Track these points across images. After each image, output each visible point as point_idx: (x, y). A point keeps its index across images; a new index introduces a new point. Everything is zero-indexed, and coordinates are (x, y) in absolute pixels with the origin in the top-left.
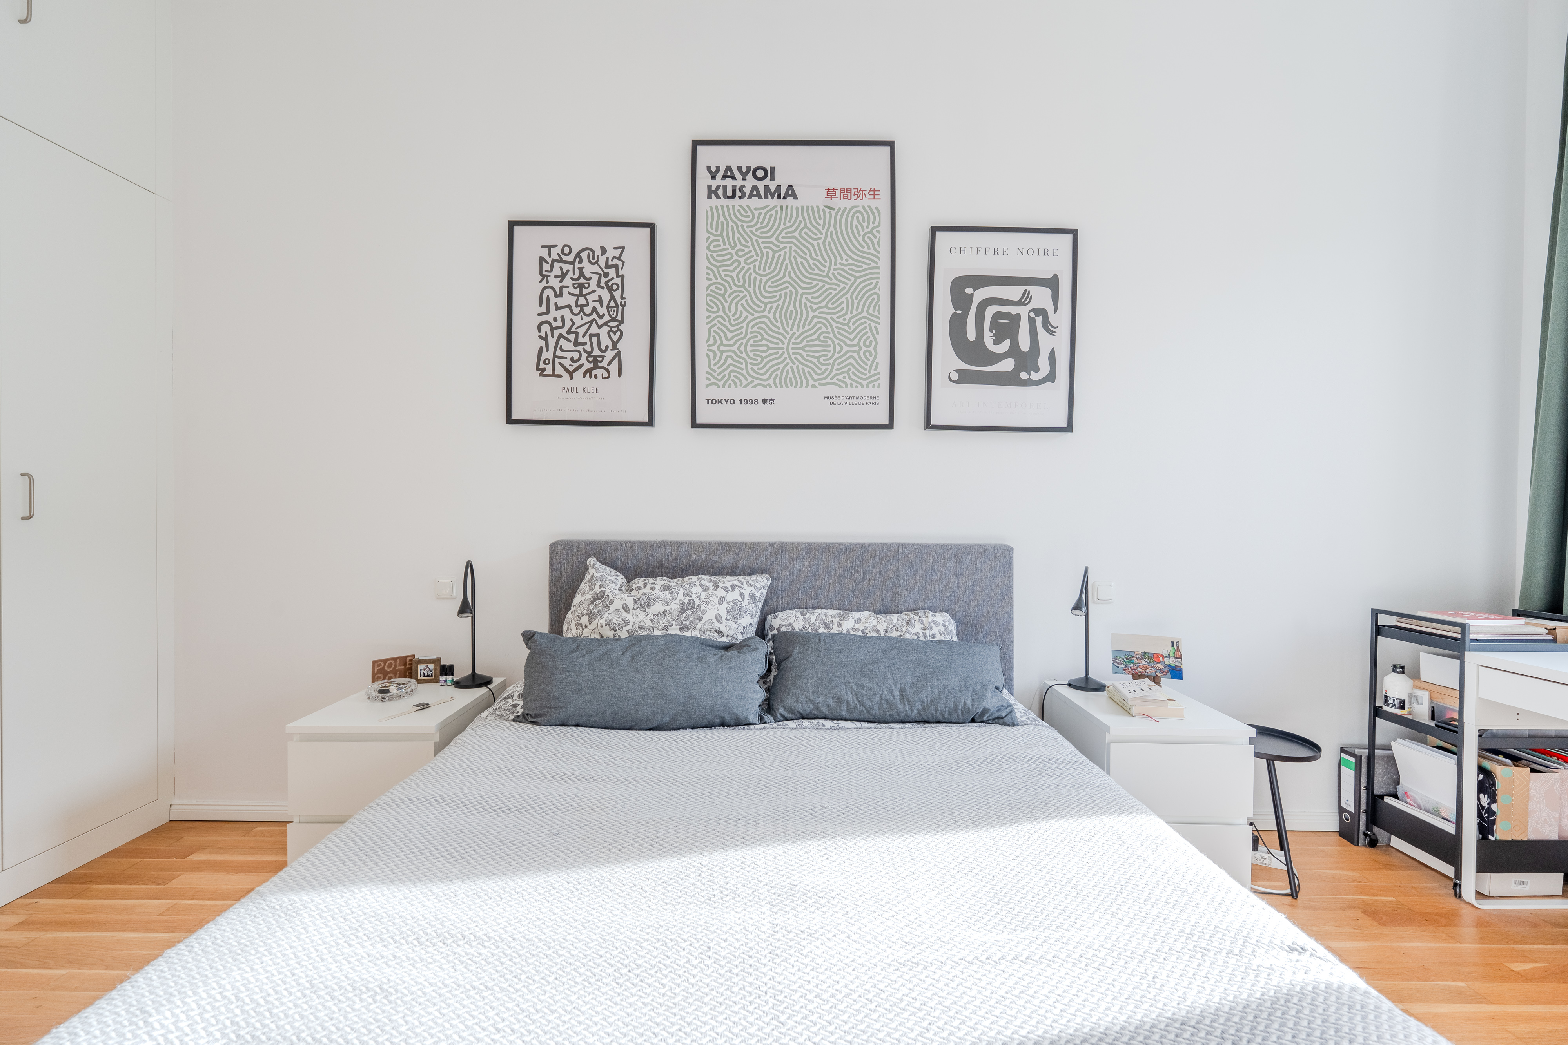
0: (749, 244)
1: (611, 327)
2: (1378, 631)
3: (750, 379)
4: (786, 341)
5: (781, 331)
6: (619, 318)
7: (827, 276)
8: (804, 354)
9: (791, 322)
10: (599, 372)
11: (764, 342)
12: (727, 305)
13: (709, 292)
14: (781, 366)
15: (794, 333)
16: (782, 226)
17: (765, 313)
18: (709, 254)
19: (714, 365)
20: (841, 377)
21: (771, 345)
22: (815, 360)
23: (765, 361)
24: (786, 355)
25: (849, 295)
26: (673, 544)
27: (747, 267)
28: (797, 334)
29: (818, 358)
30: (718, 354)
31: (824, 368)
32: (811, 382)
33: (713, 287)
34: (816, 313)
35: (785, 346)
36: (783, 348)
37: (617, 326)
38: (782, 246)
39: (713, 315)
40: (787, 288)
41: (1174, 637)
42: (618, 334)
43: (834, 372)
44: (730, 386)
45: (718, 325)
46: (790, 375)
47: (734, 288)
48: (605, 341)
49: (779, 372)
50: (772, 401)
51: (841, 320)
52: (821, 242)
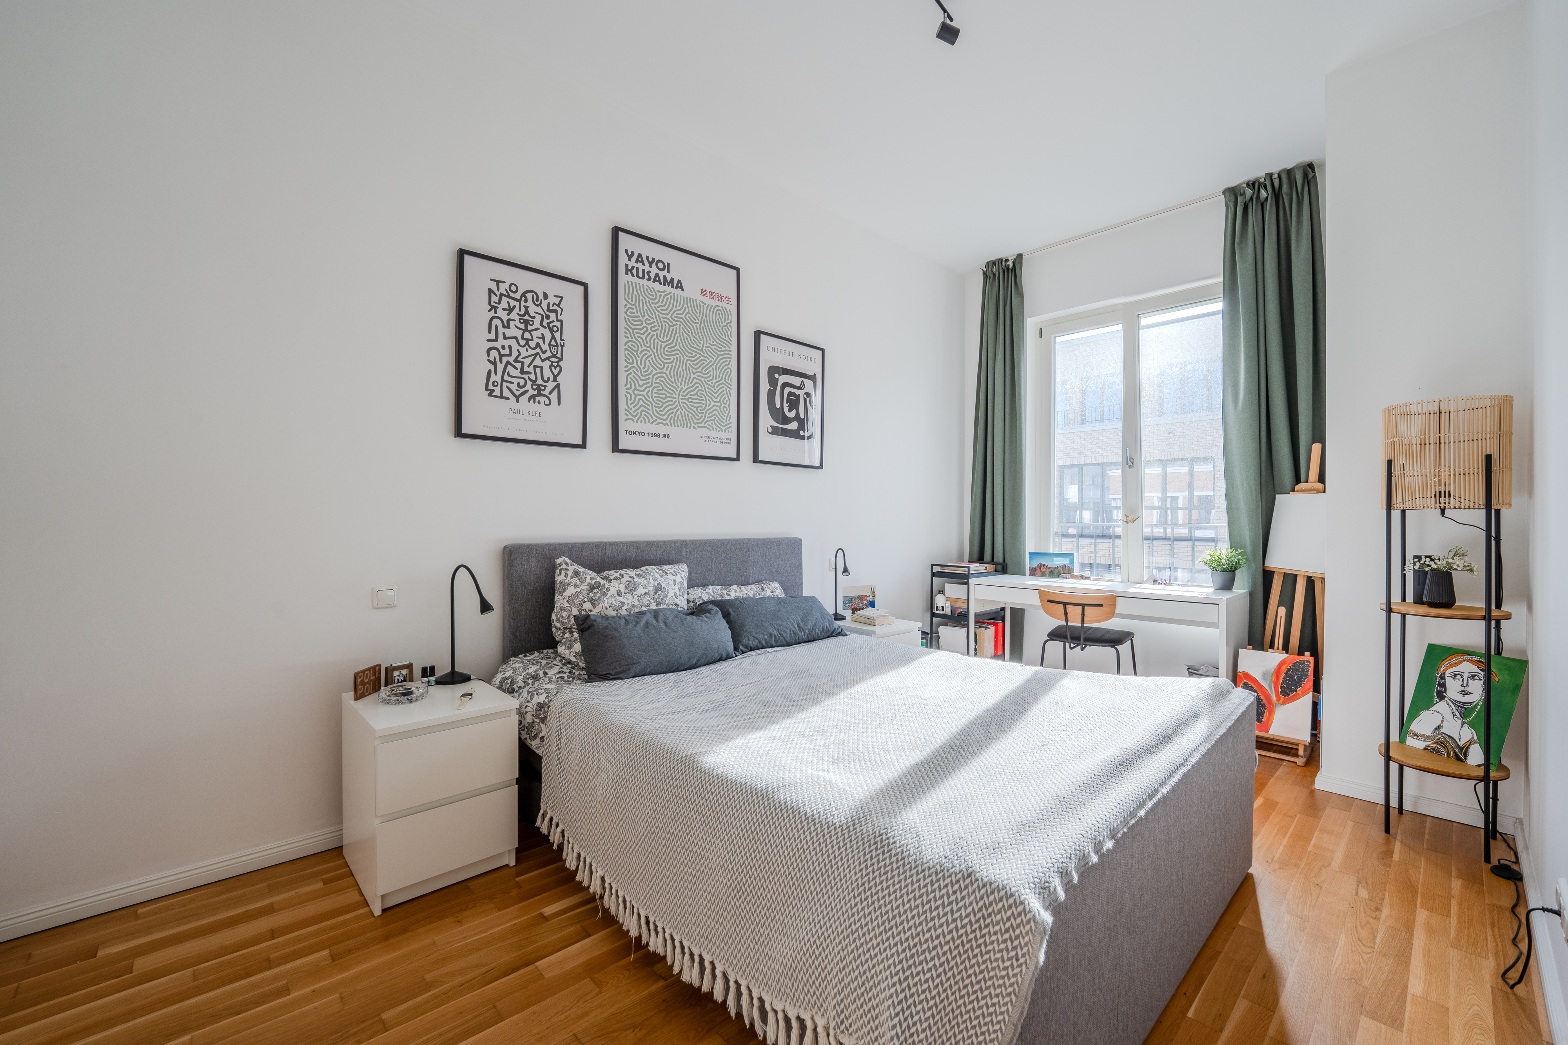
0: (654, 316)
1: (552, 362)
2: (934, 575)
3: (655, 418)
4: (677, 393)
5: (674, 385)
6: (559, 355)
7: (701, 350)
8: (689, 404)
9: (680, 379)
10: (542, 399)
11: (663, 392)
12: (639, 359)
13: (626, 347)
14: (675, 411)
15: (682, 388)
16: (674, 309)
17: (664, 370)
18: (627, 317)
19: (631, 404)
20: (710, 423)
21: (668, 395)
22: (695, 409)
23: (665, 405)
24: (677, 403)
25: (714, 366)
26: (612, 544)
27: (652, 333)
28: (684, 388)
29: (697, 408)
30: (633, 396)
31: (700, 415)
32: (693, 425)
33: (629, 344)
34: (695, 376)
35: (677, 396)
36: (675, 398)
37: (557, 362)
38: (675, 323)
39: (630, 366)
40: (678, 354)
41: (872, 584)
42: (558, 368)
43: (706, 419)
44: (641, 422)
45: (633, 374)
46: (680, 418)
47: (644, 348)
48: (547, 374)
49: (673, 415)
50: (669, 436)
51: (710, 383)
52: (698, 325)
